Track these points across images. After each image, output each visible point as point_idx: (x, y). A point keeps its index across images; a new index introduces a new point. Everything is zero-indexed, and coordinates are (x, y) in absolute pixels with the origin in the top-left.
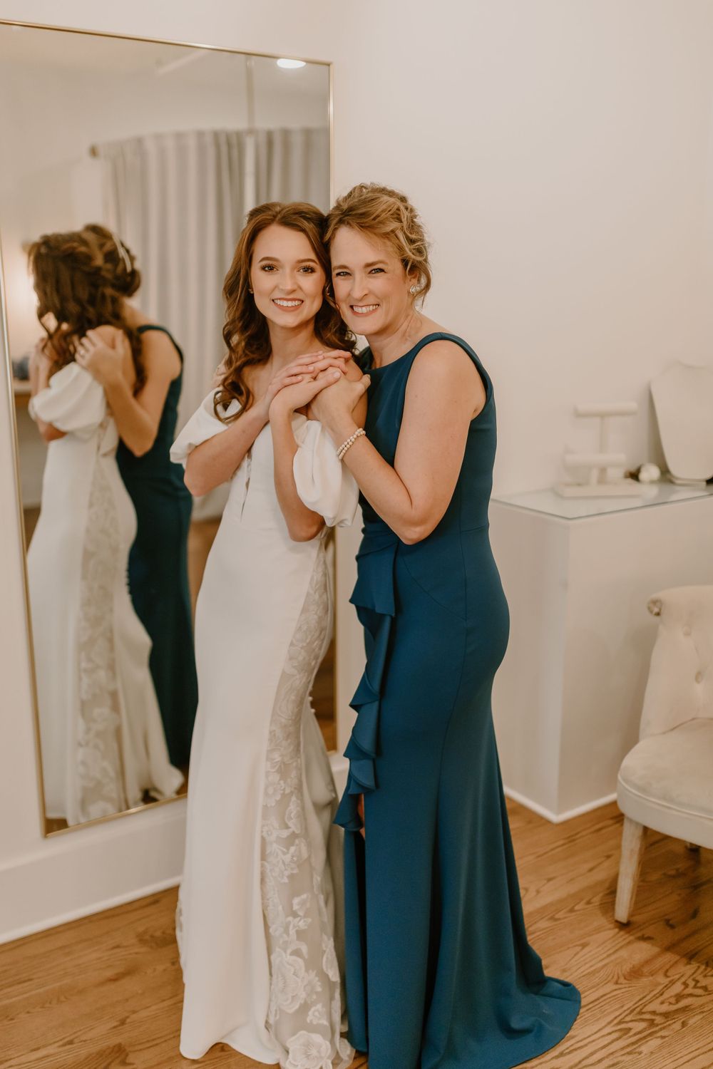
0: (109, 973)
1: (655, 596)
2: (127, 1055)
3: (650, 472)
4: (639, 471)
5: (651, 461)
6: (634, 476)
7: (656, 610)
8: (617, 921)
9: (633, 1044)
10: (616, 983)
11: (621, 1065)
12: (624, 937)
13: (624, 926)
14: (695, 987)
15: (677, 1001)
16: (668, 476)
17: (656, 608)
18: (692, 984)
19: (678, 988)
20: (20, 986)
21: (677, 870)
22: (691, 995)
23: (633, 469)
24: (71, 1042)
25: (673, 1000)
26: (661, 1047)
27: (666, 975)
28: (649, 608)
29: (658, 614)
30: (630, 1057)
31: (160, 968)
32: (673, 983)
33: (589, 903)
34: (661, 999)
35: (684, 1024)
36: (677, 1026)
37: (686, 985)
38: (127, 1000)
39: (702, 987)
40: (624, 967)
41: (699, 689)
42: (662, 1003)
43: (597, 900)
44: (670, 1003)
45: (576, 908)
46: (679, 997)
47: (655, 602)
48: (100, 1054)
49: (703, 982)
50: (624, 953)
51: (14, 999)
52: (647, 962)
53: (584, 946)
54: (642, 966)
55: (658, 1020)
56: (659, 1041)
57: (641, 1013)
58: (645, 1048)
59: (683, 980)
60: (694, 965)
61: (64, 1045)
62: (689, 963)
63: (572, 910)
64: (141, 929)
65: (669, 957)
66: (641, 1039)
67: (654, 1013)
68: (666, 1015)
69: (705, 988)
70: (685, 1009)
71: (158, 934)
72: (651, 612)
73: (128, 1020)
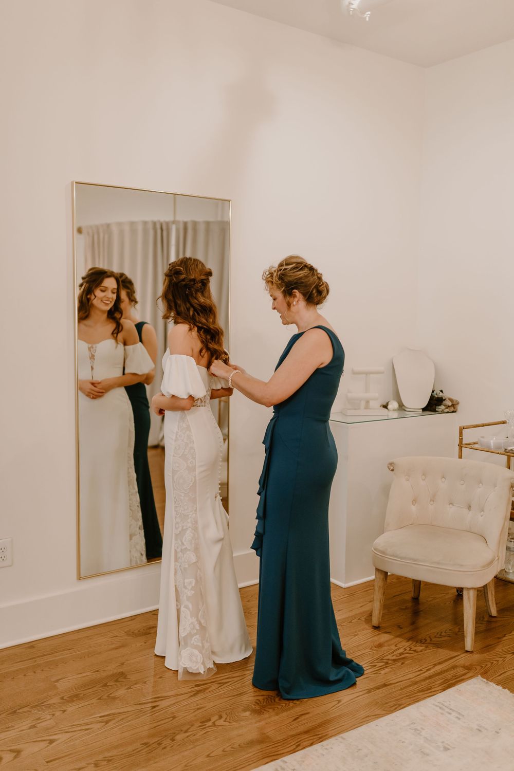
0: (113, 646)
1: (391, 461)
2: (126, 675)
3: (394, 405)
4: (387, 404)
5: (394, 400)
6: (385, 407)
7: (392, 468)
8: (373, 626)
9: (376, 670)
10: (371, 649)
11: (370, 678)
12: (376, 632)
13: (376, 628)
14: (410, 650)
15: (400, 655)
16: (403, 407)
17: (392, 467)
18: (408, 649)
19: (401, 650)
20: (68, 651)
21: (406, 606)
22: (407, 653)
23: (384, 404)
24: (97, 671)
25: (398, 655)
26: (390, 671)
27: (396, 646)
28: (388, 467)
29: (393, 470)
30: (375, 675)
31: (138, 645)
32: (399, 649)
33: (359, 619)
34: (392, 654)
35: (402, 664)
36: (400, 663)
37: (405, 649)
38: (123, 656)
39: (413, 650)
40: (375, 643)
41: (414, 508)
42: (393, 656)
43: (363, 618)
44: (397, 656)
45: (353, 621)
46: (401, 654)
47: (391, 464)
48: (113, 675)
49: (415, 648)
50: (376, 638)
51: (65, 656)
52: (387, 641)
53: (355, 635)
54: (384, 643)
55: (390, 662)
56: (390, 669)
57: (382, 659)
58: (383, 672)
59: (404, 648)
60: (410, 642)
61: (94, 672)
62: (407, 642)
63: (351, 622)
64: (126, 630)
65: (398, 639)
66: (380, 669)
67: (388, 659)
68: (394, 660)
69: (415, 651)
70: (404, 658)
71: (136, 631)
72: (389, 469)
73: (125, 663)
